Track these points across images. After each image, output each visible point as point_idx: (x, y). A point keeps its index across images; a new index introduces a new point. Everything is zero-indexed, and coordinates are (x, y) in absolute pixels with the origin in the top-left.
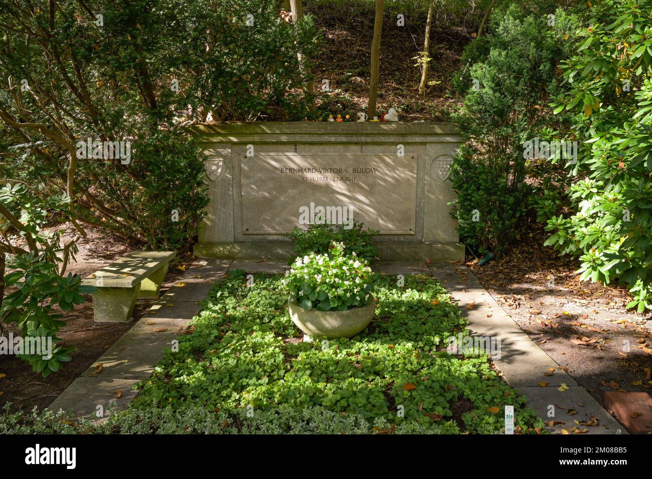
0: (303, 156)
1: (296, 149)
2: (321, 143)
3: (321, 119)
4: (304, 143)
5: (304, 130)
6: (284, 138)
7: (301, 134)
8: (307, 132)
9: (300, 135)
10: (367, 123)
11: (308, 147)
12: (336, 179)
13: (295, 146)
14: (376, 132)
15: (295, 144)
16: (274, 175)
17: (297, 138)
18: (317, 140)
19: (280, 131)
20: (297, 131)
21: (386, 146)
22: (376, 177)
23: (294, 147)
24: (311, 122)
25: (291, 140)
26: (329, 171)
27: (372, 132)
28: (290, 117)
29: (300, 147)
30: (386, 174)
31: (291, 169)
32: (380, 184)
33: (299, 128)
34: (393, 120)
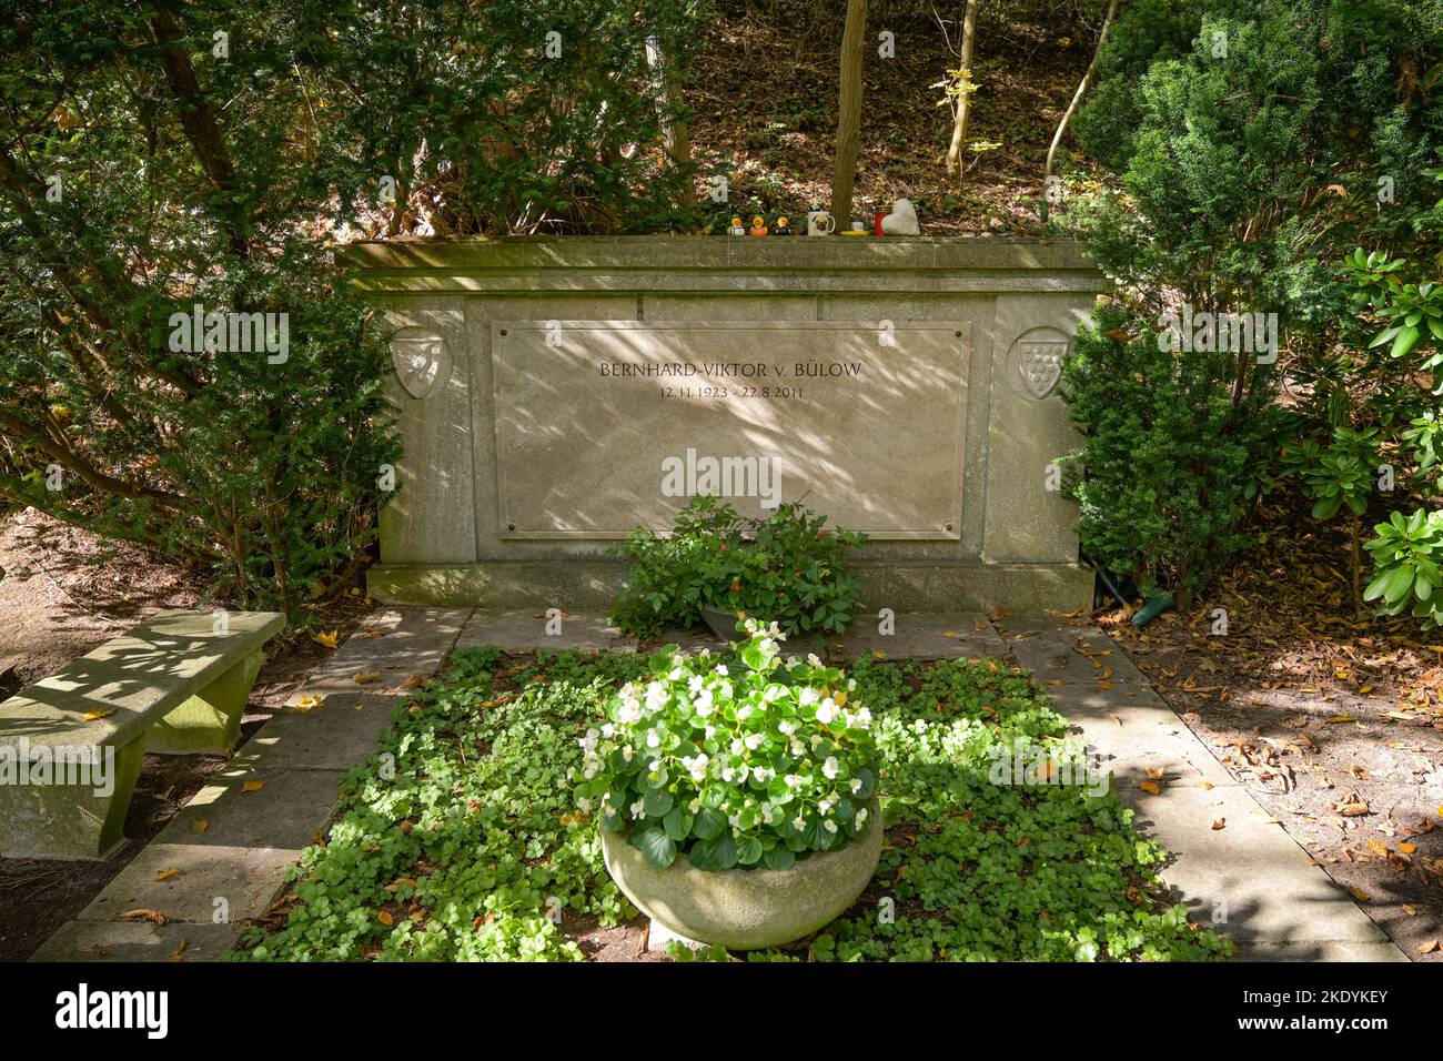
0: (657, 331)
1: (640, 311)
2: (707, 295)
3: (710, 227)
4: (663, 295)
5: (663, 257)
6: (605, 281)
7: (654, 269)
8: (671, 265)
9: (652, 273)
10: (834, 238)
11: (674, 306)
12: (749, 393)
13: (640, 302)
14: (860, 263)
15: (638, 296)
16: (581, 382)
17: (645, 282)
18: (697, 287)
19: (597, 261)
20: (643, 260)
21: (888, 302)
22: (857, 387)
23: (634, 306)
24: (682, 238)
25: (627, 287)
26: (731, 370)
27: (848, 263)
28: (625, 225)
29: (653, 306)
30: (885, 379)
31: (626, 367)
32: (867, 407)
33: (649, 252)
34: (904, 231)
